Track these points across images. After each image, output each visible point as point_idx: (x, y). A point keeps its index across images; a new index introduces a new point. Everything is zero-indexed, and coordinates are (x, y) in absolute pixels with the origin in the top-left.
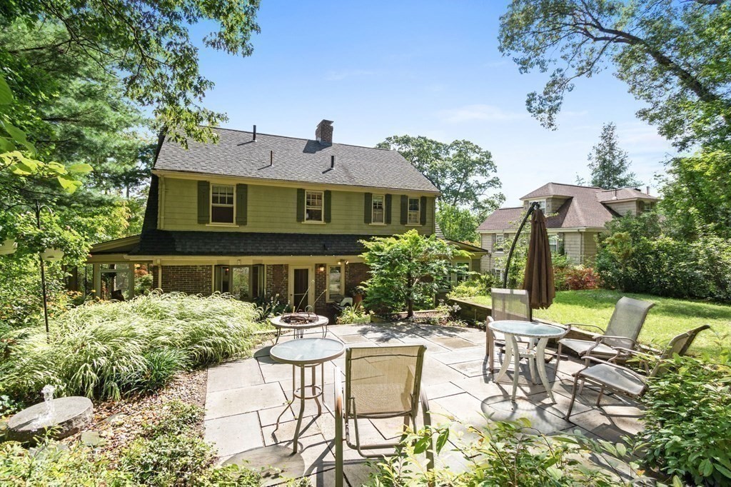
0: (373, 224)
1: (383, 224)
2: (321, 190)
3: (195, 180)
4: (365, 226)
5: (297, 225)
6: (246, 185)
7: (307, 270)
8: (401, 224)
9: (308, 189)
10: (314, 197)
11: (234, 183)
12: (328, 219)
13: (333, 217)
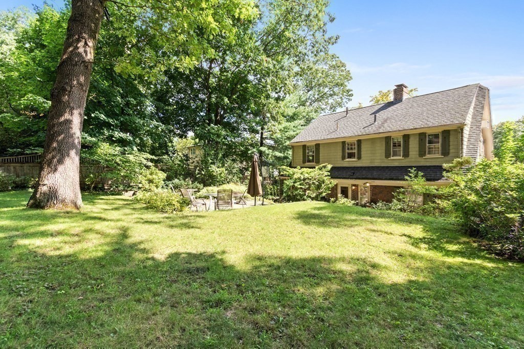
0: (392, 158)
1: (401, 158)
2: (355, 140)
3: (300, 146)
4: (386, 160)
5: (342, 162)
6: (319, 144)
7: (347, 188)
8: (419, 156)
9: (348, 141)
10: (351, 145)
11: (314, 144)
12: (359, 158)
13: (362, 156)
